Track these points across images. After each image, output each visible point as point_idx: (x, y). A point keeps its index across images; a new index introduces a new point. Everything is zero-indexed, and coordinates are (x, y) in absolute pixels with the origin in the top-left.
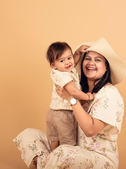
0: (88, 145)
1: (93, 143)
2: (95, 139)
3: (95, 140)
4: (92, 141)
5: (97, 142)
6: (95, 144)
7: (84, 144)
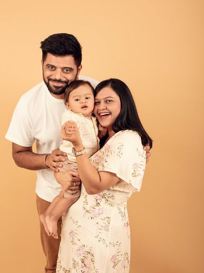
0: (88, 208)
1: (95, 207)
2: (99, 201)
3: (99, 203)
4: (95, 203)
5: (101, 207)
6: (97, 208)
7: (84, 204)
